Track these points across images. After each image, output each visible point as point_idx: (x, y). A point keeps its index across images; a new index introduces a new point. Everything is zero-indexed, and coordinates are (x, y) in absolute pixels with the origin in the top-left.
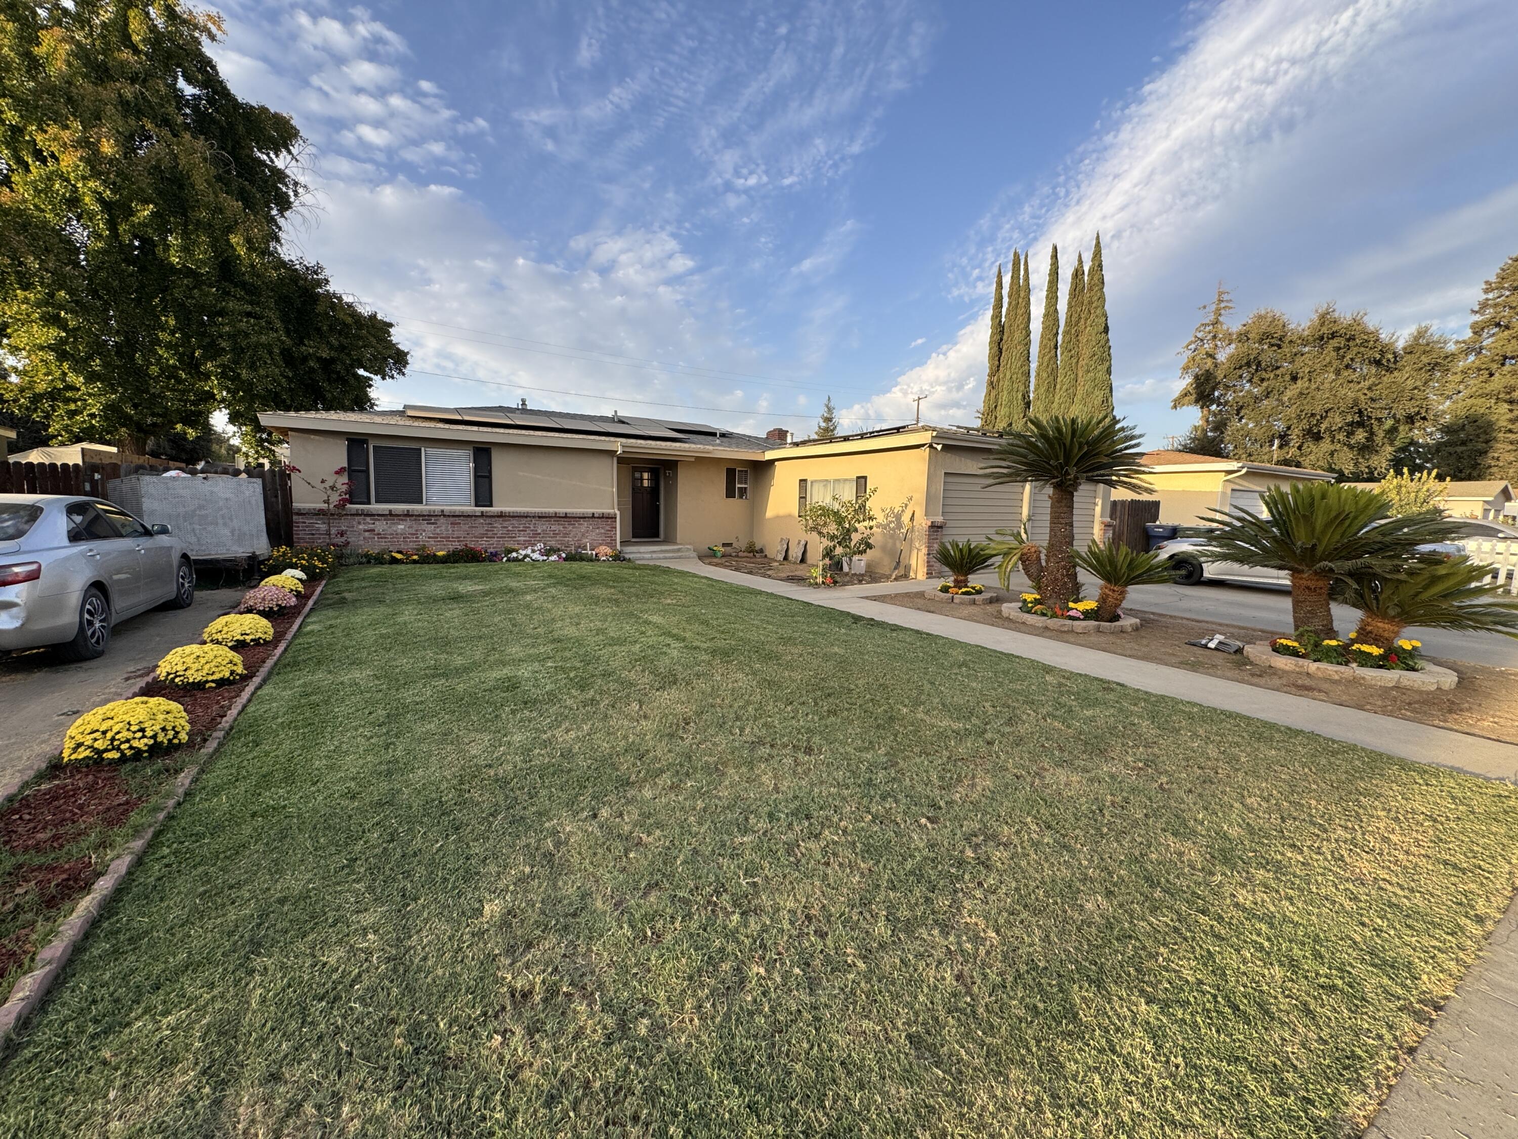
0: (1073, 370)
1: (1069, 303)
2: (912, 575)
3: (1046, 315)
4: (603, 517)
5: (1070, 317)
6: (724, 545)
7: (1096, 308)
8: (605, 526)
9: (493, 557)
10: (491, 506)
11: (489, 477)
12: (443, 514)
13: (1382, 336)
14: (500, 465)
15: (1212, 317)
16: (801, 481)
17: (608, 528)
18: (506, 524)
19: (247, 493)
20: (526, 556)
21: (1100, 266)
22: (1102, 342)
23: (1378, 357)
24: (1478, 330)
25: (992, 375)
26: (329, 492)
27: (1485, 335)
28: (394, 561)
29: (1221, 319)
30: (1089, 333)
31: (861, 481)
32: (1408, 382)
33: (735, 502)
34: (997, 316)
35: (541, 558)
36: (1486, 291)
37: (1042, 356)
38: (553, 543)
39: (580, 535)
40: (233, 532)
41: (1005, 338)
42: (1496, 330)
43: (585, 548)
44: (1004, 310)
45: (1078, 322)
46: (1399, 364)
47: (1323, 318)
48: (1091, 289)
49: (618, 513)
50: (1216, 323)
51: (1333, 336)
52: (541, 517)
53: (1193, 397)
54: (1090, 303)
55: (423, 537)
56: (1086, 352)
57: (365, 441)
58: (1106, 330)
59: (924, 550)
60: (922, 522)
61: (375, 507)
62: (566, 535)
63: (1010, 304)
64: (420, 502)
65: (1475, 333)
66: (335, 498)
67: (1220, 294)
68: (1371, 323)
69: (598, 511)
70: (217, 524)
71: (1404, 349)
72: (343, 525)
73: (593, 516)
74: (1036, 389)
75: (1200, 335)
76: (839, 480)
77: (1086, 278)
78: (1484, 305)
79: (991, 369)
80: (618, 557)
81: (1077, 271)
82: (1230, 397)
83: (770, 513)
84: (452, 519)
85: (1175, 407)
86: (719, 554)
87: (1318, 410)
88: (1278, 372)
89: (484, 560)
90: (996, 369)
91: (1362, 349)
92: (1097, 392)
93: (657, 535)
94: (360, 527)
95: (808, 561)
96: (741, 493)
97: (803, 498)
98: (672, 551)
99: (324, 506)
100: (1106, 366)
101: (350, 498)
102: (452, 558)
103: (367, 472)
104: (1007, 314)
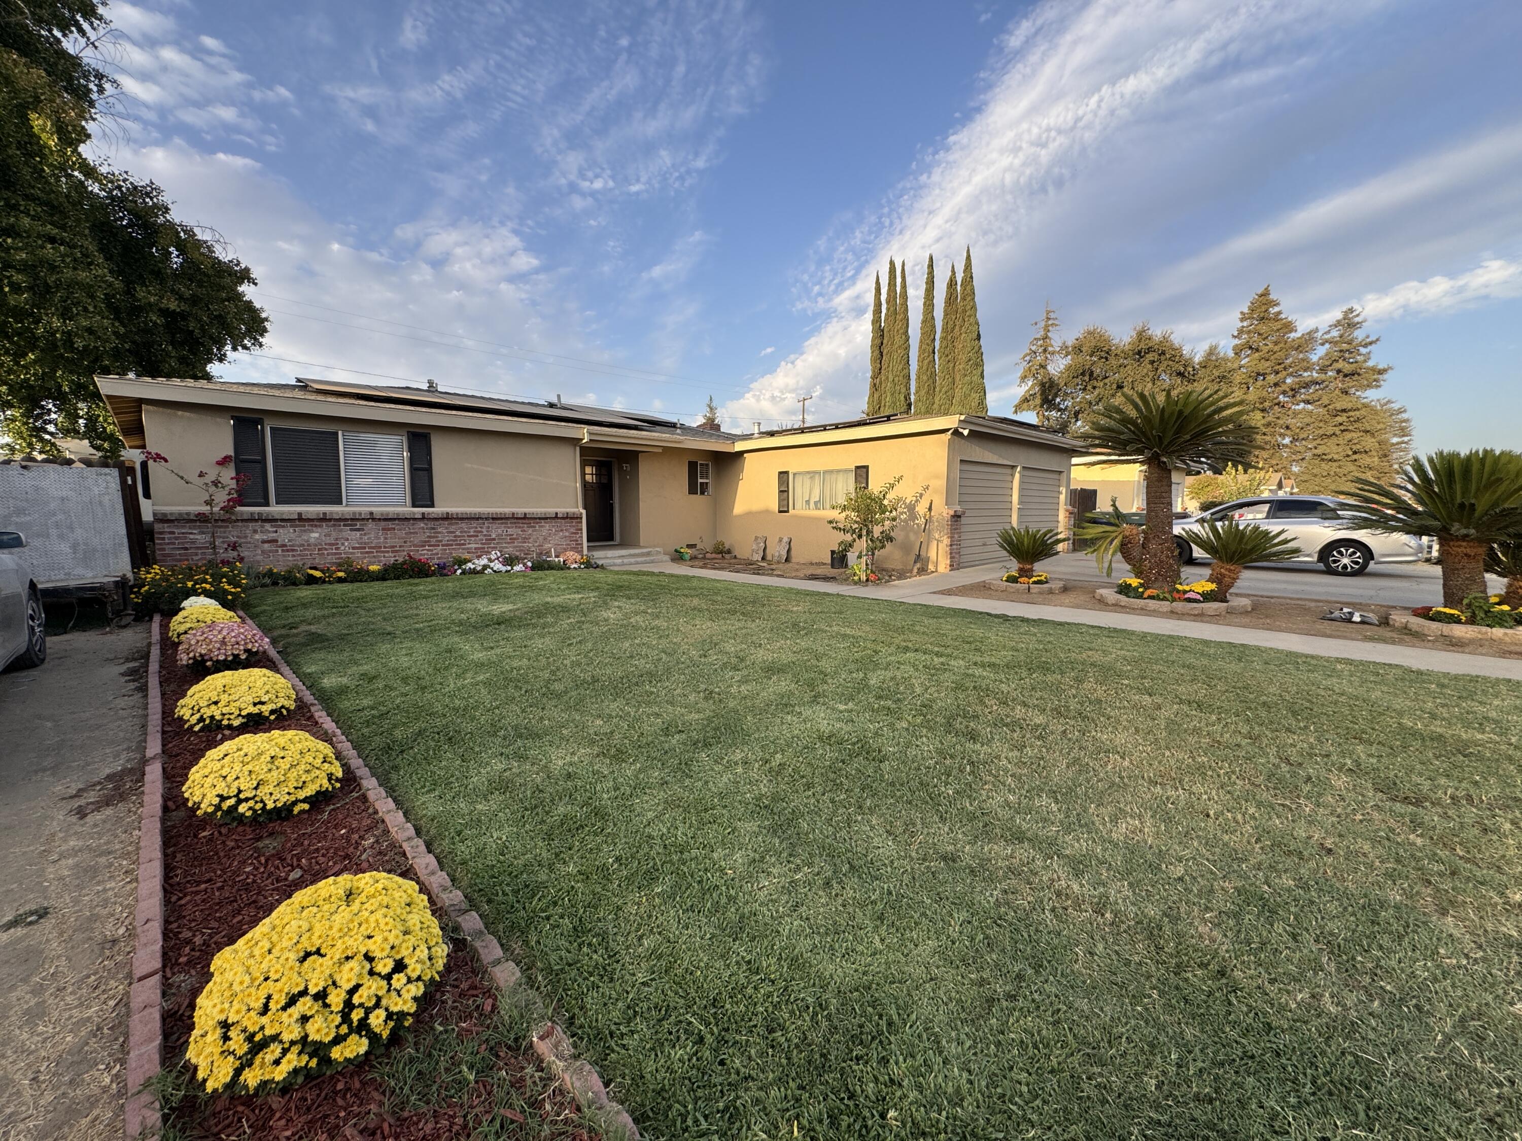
0: (950, 373)
1: (945, 311)
2: (931, 567)
3: (924, 322)
4: (568, 517)
5: (945, 324)
6: (689, 547)
7: (970, 316)
8: (568, 529)
9: (443, 571)
10: (432, 506)
11: (429, 470)
12: (372, 517)
13: (1185, 352)
14: (442, 455)
15: (1042, 333)
16: (780, 473)
17: (573, 530)
18: (453, 528)
19: (96, 490)
20: (485, 567)
21: (971, 278)
22: (976, 348)
23: (1182, 369)
24: (1238, 351)
25: (874, 377)
26: (212, 489)
27: (1243, 356)
28: (311, 580)
29: (1049, 334)
30: (964, 339)
31: (862, 472)
33: (697, 498)
34: (876, 321)
35: (504, 569)
36: (1242, 320)
37: (921, 360)
38: (510, 550)
39: (541, 538)
40: (75, 547)
41: (885, 342)
42: (1250, 352)
43: (548, 554)
44: (883, 315)
45: (953, 330)
46: (1196, 377)
47: (1141, 335)
48: (964, 299)
49: (584, 512)
50: (1045, 338)
51: (1149, 351)
52: (495, 518)
53: (1038, 401)
54: (965, 311)
55: (345, 548)
56: (963, 357)
57: (260, 421)
58: (979, 337)
59: (946, 541)
60: (943, 511)
61: (276, 509)
62: (525, 540)
63: (888, 309)
64: (338, 502)
65: (1236, 354)
66: (221, 498)
67: (1048, 312)
68: (1176, 339)
69: (561, 510)
70: (48, 536)
71: (1200, 363)
72: (232, 534)
73: (556, 517)
75: (1034, 348)
76: (831, 472)
77: (959, 288)
78: (1241, 331)
79: (873, 371)
80: (589, 565)
81: (951, 280)
82: (1069, 403)
83: (739, 508)
84: (383, 523)
86: (687, 557)
88: (1106, 381)
89: (433, 574)
90: (877, 373)
91: (1171, 363)
92: (973, 395)
93: (611, 538)
94: (257, 537)
95: (794, 560)
96: (704, 489)
97: (784, 492)
98: (643, 555)
99: (206, 509)
100: (980, 371)
101: (241, 498)
102: (391, 573)
103: (263, 462)
104: (886, 319)
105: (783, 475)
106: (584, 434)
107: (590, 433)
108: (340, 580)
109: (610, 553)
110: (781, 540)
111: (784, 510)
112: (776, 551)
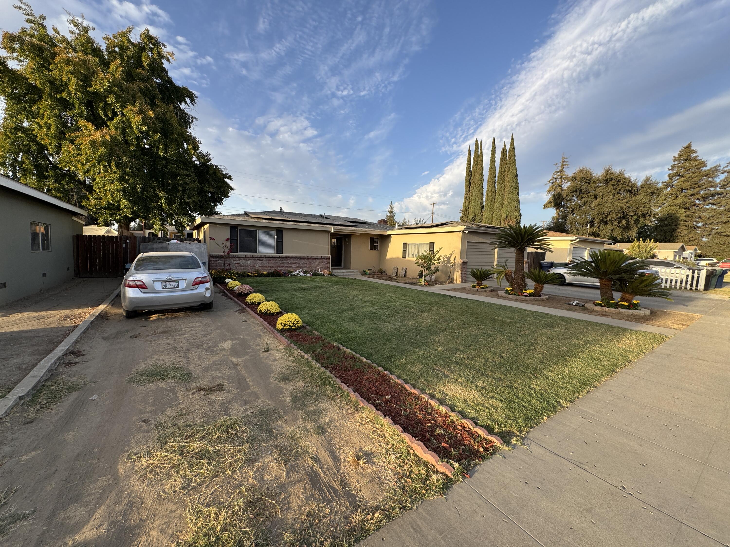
0: (502, 193)
1: (500, 164)
2: (455, 282)
3: (491, 168)
4: (325, 258)
5: (501, 170)
6: (369, 270)
7: (512, 166)
8: (325, 262)
9: (285, 275)
10: (282, 253)
11: (282, 242)
12: (265, 257)
13: (632, 180)
14: (287, 237)
15: (560, 169)
17: (327, 262)
18: (288, 261)
20: (298, 274)
21: (514, 148)
22: (515, 181)
23: (630, 189)
24: (671, 177)
25: (466, 194)
26: (225, 248)
27: (674, 180)
28: (248, 276)
29: (564, 170)
30: (509, 178)
31: (432, 244)
32: (643, 200)
33: (373, 252)
34: (468, 168)
35: (304, 275)
36: (674, 161)
37: (488, 186)
38: (306, 269)
39: (316, 265)
41: (472, 178)
42: (678, 177)
43: (318, 270)
44: (472, 165)
45: (504, 172)
46: (639, 192)
47: (607, 172)
48: (510, 158)
49: (331, 256)
50: (561, 171)
51: (612, 179)
52: (302, 258)
53: (553, 204)
54: (510, 164)
55: (257, 266)
56: (508, 185)
57: (237, 228)
58: (517, 176)
59: (460, 272)
60: (459, 261)
61: (240, 254)
62: (311, 265)
63: (474, 163)
64: (256, 252)
65: (670, 178)
66: (227, 250)
67: (563, 159)
68: (627, 175)
69: (323, 256)
71: (641, 186)
72: (228, 261)
73: (321, 258)
74: (486, 201)
75: (555, 176)
76: (421, 244)
77: (508, 153)
78: (673, 167)
79: (466, 191)
80: (331, 275)
81: (503, 150)
82: (568, 205)
83: (389, 256)
84: (268, 259)
85: (545, 208)
86: (368, 273)
87: (606, 211)
88: (589, 194)
89: (282, 276)
90: (468, 192)
91: (624, 186)
92: (513, 203)
93: (341, 266)
94: (235, 262)
95: (407, 276)
96: (376, 248)
97: (405, 251)
98: (351, 272)
99: (223, 254)
100: (516, 191)
101: (231, 251)
102: (270, 275)
103: (237, 240)
104: (473, 167)
105: (405, 244)
106: (332, 229)
107: (334, 229)
108: (256, 276)
109: (339, 271)
110: (403, 268)
111: (404, 257)
112: (401, 272)
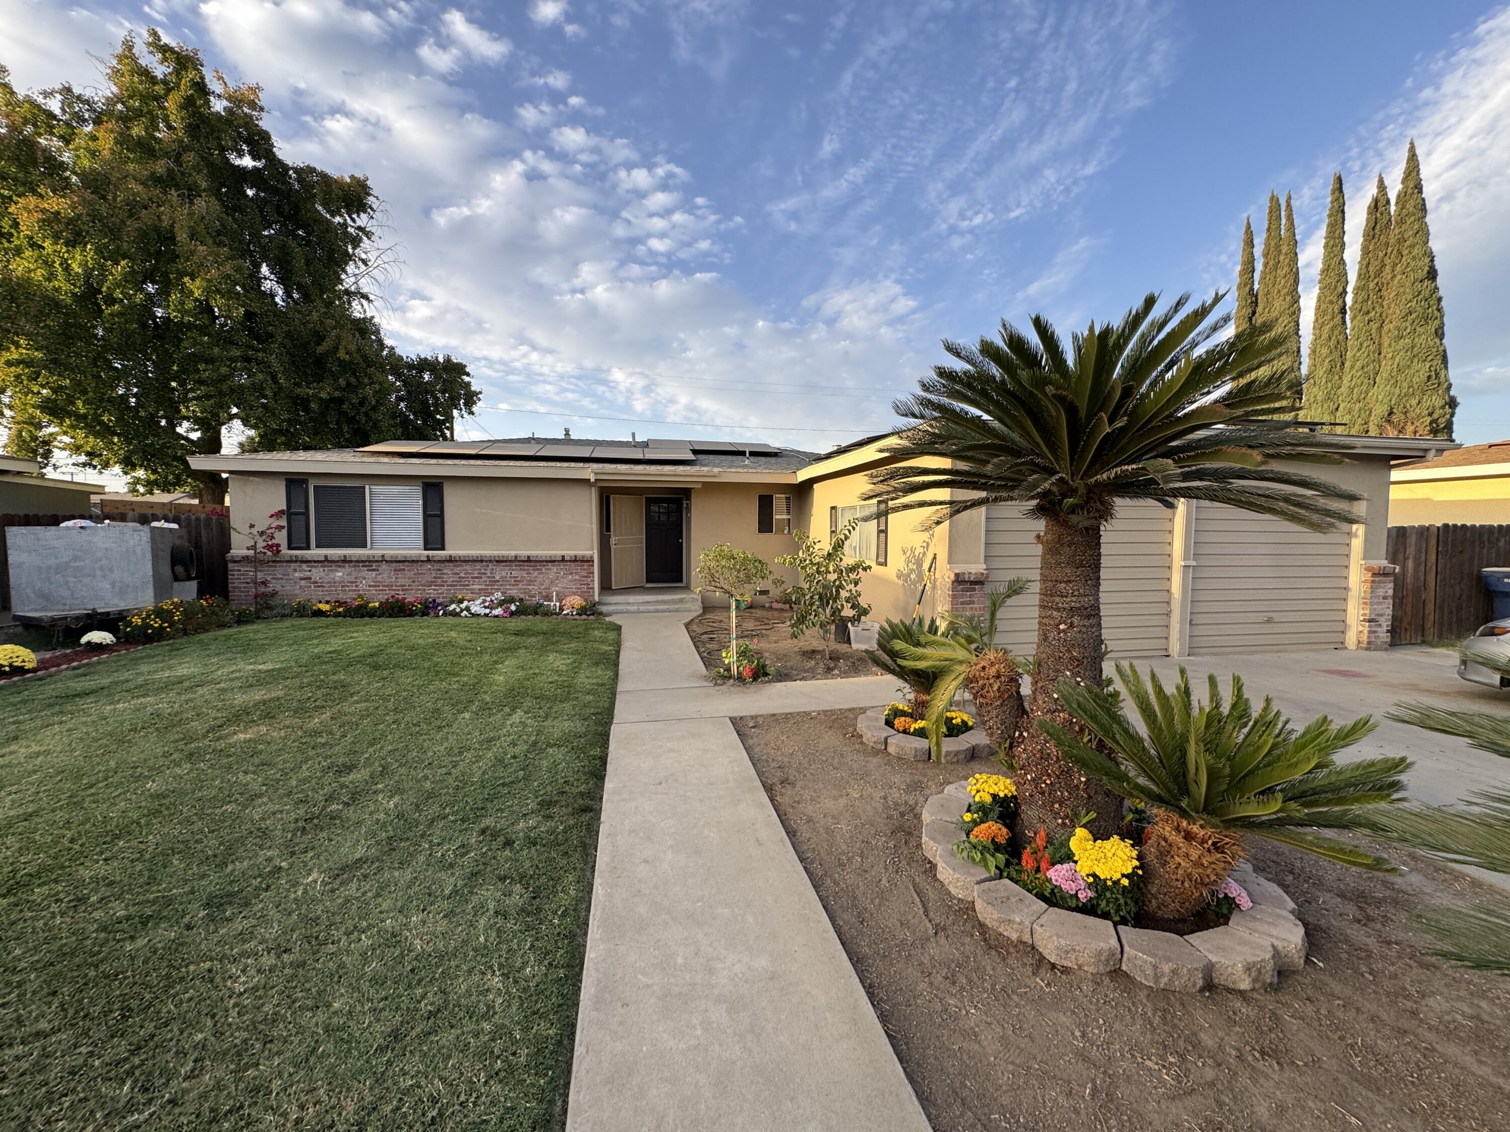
0: (1374, 338)
3: (1326, 271)
4: (575, 560)
5: (1365, 267)
7: (1412, 246)
8: (579, 571)
9: (424, 610)
10: (443, 548)
11: (441, 516)
12: (383, 560)
14: (453, 502)
16: (832, 508)
17: (584, 573)
18: (457, 570)
19: (132, 542)
21: (1419, 188)
26: (258, 537)
28: (316, 613)
30: (1400, 284)
33: (766, 537)
34: (1246, 283)
37: (1319, 325)
38: (514, 592)
39: (547, 582)
40: (113, 584)
41: (1259, 309)
43: (548, 599)
44: (1257, 276)
45: (1378, 273)
48: (1402, 223)
49: (596, 555)
52: (500, 561)
54: (1402, 240)
55: (363, 585)
56: (1395, 312)
57: (305, 481)
58: (1432, 274)
60: (945, 573)
61: (314, 552)
62: (530, 583)
63: (1266, 265)
64: (363, 545)
69: (569, 553)
72: (279, 573)
73: (563, 559)
76: (864, 508)
77: (1393, 208)
81: (1376, 201)
84: (394, 565)
89: (415, 613)
92: (1416, 365)
93: (681, 581)
94: (297, 575)
96: (779, 526)
97: (834, 532)
98: (673, 602)
100: (1433, 326)
101: (288, 544)
103: (306, 514)
104: (1263, 278)
105: (834, 511)
106: (589, 472)
107: (598, 473)
108: (336, 615)
